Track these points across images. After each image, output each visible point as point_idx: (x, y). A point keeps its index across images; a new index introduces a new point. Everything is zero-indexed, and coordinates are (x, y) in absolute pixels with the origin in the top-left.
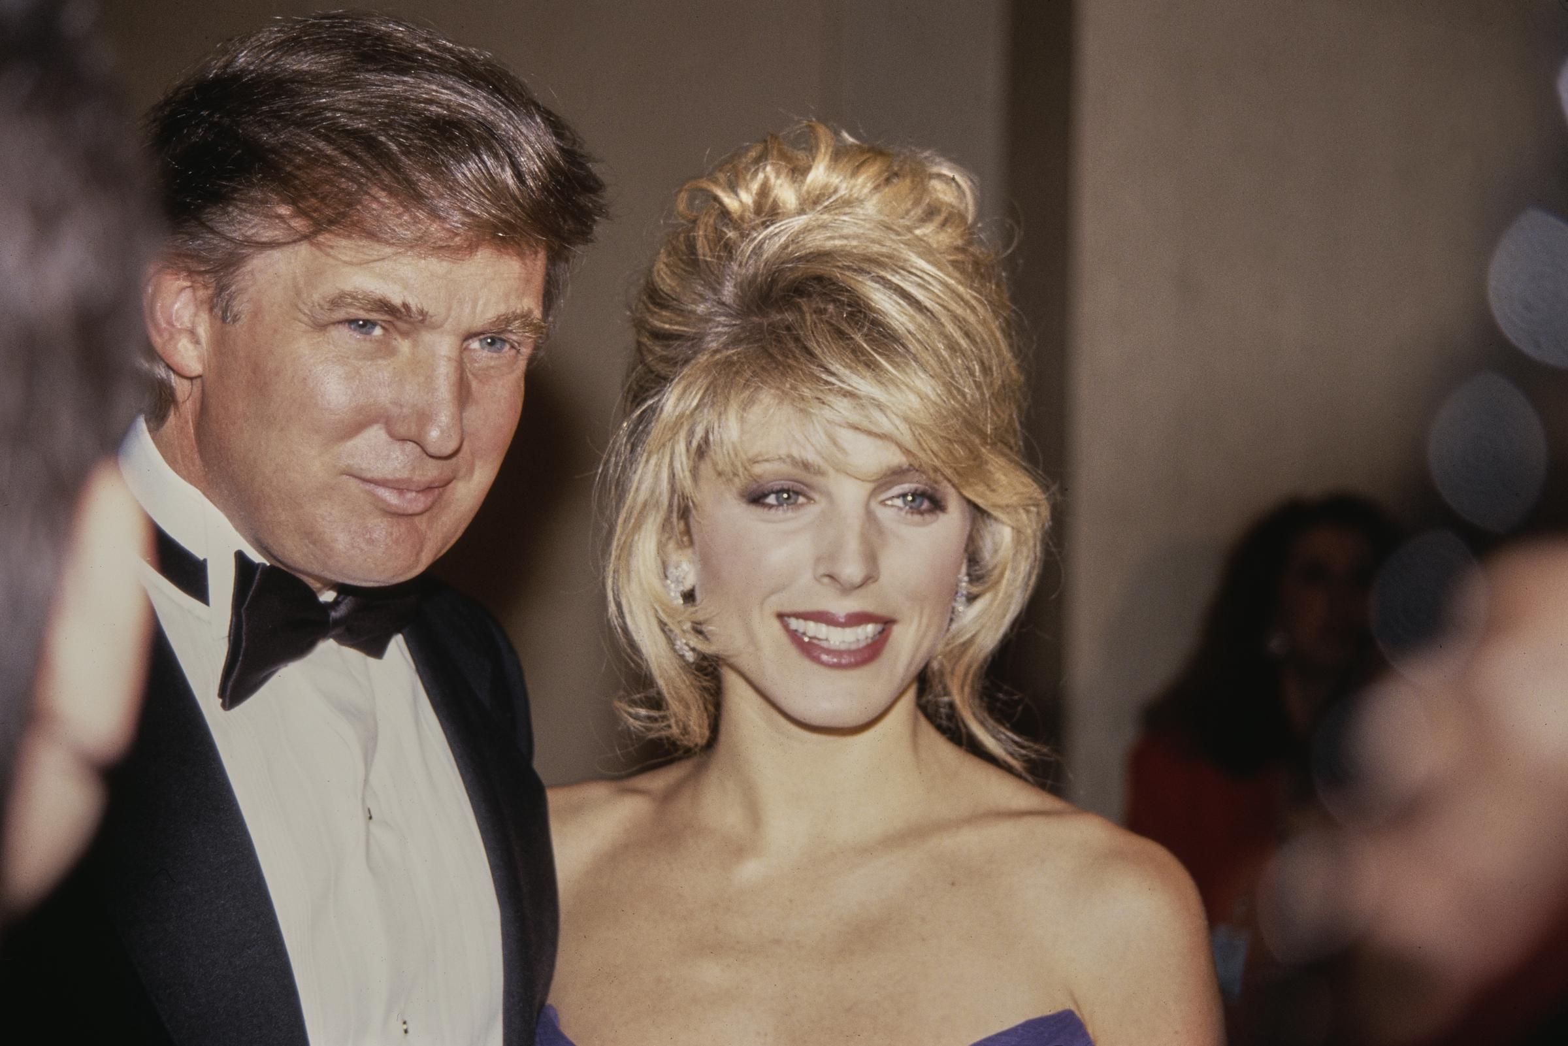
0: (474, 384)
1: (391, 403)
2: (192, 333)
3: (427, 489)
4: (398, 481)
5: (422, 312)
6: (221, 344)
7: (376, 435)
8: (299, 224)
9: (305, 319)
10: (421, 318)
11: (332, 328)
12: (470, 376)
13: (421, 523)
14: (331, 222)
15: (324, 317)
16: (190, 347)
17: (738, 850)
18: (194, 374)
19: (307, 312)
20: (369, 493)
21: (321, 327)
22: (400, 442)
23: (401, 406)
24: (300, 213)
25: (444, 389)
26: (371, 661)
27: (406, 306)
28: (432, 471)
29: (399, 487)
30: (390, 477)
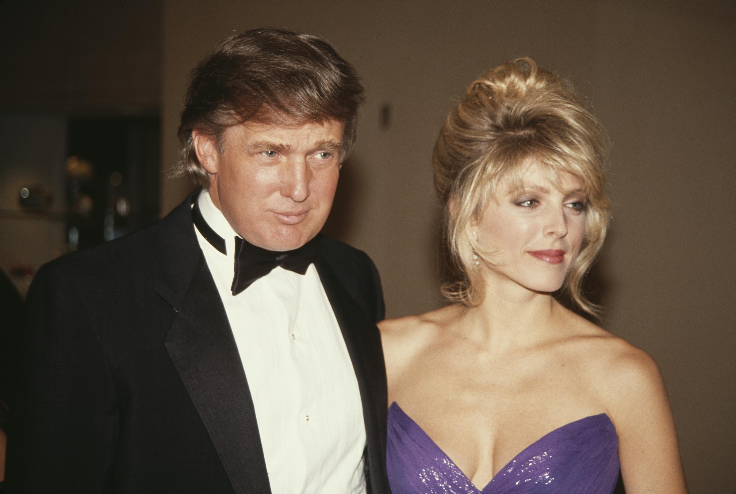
0: (314, 172)
1: (280, 182)
2: (212, 156)
3: (299, 215)
4: (287, 213)
5: (288, 146)
6: (221, 162)
7: (277, 195)
8: (238, 117)
9: (247, 152)
10: (288, 148)
11: (255, 155)
12: (312, 169)
13: (300, 227)
14: (250, 117)
15: (252, 151)
16: (212, 162)
17: (480, 348)
18: (214, 172)
19: (246, 149)
20: (277, 217)
21: (251, 155)
22: (286, 197)
23: (284, 183)
24: (238, 113)
25: (299, 175)
26: (302, 276)
27: (281, 145)
28: (299, 208)
29: (287, 215)
30: (284, 212)
